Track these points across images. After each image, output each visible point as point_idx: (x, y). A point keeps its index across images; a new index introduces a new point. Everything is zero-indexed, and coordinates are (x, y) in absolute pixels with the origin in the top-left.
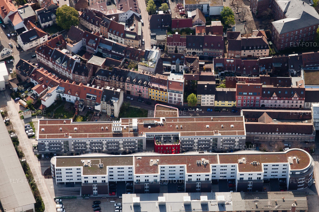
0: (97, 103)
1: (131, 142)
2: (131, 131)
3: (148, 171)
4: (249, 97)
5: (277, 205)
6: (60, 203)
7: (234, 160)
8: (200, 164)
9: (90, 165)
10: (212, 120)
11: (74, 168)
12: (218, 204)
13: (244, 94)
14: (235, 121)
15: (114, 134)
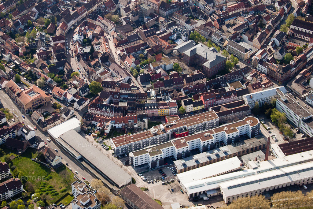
0: (135, 124)
1: (163, 137)
2: (161, 131)
3: (182, 146)
4: (210, 101)
5: (251, 145)
6: (142, 175)
7: (222, 129)
8: (206, 136)
9: (151, 151)
10: (199, 116)
11: (144, 155)
12: (224, 153)
13: (207, 100)
14: (210, 113)
15: (153, 135)
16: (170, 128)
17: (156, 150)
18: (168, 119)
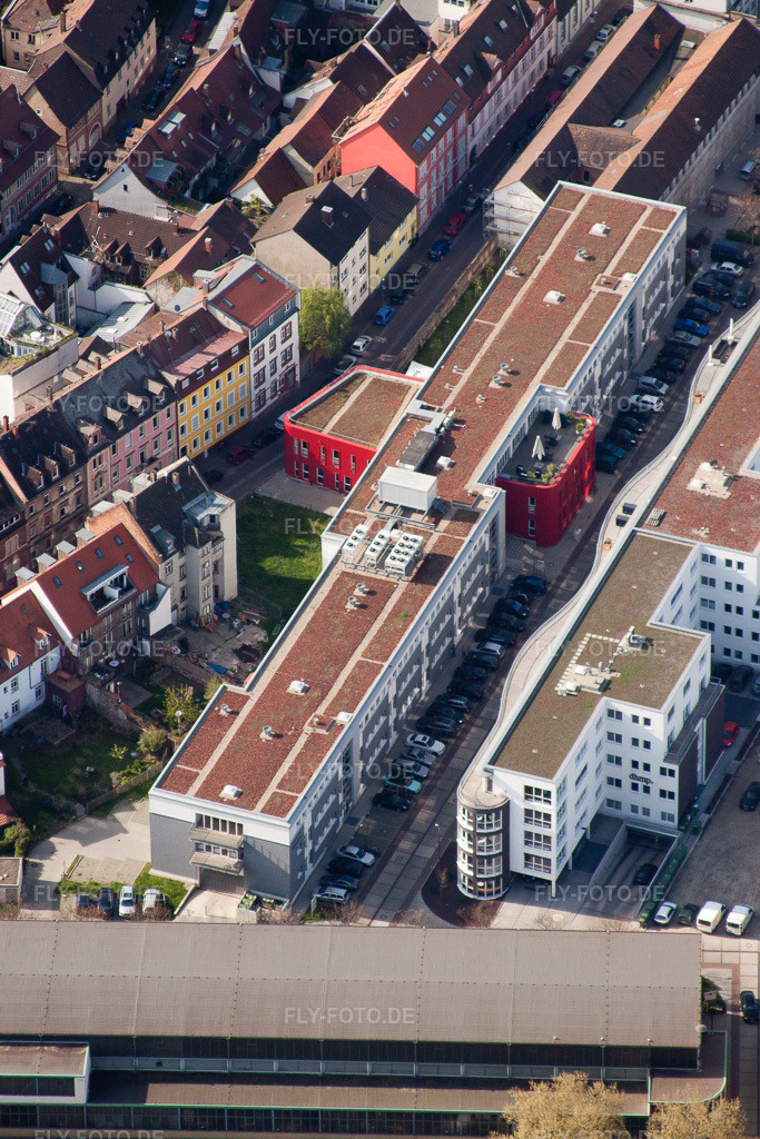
0: (142, 597)
2: (434, 524)
3: (757, 514)
6: (692, 906)
9: (608, 677)
11: (590, 729)
13: (427, 138)
14: (574, 215)
15: (416, 579)
16: (452, 465)
17: (623, 643)
18: (326, 432)
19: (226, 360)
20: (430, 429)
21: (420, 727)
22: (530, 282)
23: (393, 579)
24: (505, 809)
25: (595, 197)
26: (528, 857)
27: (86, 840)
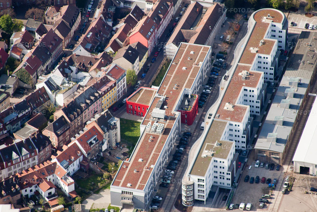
0: (100, 143)
2: (166, 121)
3: (241, 114)
6: (238, 204)
8: (246, 77)
9: (213, 153)
12: (298, 87)
14: (186, 50)
15: (164, 134)
16: (167, 108)
17: (215, 145)
18: (136, 102)
19: (111, 87)
20: (161, 100)
21: (168, 168)
22: (178, 65)
23: (158, 134)
24: (193, 184)
25: (190, 45)
26: (199, 195)
27: (94, 199)
